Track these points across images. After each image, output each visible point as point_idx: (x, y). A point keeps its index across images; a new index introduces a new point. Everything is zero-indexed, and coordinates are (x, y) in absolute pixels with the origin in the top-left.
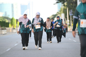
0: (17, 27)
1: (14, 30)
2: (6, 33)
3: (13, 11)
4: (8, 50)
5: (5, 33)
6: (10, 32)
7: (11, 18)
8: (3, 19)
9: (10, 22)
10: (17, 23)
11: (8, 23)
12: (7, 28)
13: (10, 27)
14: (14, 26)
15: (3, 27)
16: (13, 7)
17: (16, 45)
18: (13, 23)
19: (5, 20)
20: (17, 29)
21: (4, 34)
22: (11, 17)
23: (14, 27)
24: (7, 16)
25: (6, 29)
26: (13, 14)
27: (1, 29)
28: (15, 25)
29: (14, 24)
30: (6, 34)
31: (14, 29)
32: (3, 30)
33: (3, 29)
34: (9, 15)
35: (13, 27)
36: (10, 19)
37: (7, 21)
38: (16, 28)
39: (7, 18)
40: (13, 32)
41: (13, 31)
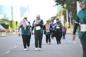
0: (16, 29)
1: (14, 32)
2: (6, 35)
3: (12, 14)
4: (7, 52)
6: (9, 35)
7: (11, 20)
8: (3, 21)
9: (9, 24)
10: (16, 25)
14: (14, 28)
16: (13, 10)
17: (15, 47)
18: (12, 25)
19: (5, 23)
21: (3, 37)
24: (6, 18)
26: (12, 16)
28: (14, 27)
29: (14, 26)
30: (5, 36)
31: (14, 31)
32: (2, 33)
34: (8, 18)
35: (12, 29)
36: (9, 21)
37: (7, 23)
38: (15, 30)
39: (7, 21)
40: (12, 35)
41: (12, 33)
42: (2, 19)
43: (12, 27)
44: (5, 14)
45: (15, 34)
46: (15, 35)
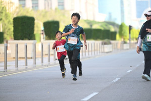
0: (129, 40)
1: (125, 45)
2: (111, 50)
3: (122, 12)
5: (109, 51)
6: (118, 49)
7: (120, 24)
8: (106, 25)
9: (118, 30)
10: (130, 33)
11: (115, 33)
12: (112, 42)
13: (118, 40)
14: (125, 38)
15: (106, 41)
16: (123, 5)
17: (129, 71)
18: (123, 32)
19: (110, 28)
20: (130, 43)
21: (107, 53)
22: (119, 22)
23: (124, 39)
24: (112, 21)
25: (110, 43)
26: (123, 16)
27: (102, 44)
28: (126, 36)
29: (125, 34)
30: (111, 52)
31: (125, 43)
32: (105, 46)
33: (105, 44)
34: (116, 19)
35: (122, 40)
36: (117, 26)
37: (112, 29)
38: (128, 42)
39: (113, 24)
40: (123, 49)
41: (123, 46)
42: (105, 22)
43: (121, 35)
44: (110, 14)
45: (128, 47)
46: (128, 49)
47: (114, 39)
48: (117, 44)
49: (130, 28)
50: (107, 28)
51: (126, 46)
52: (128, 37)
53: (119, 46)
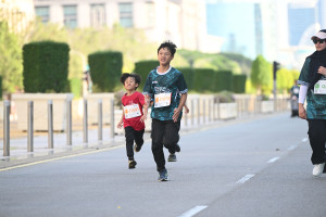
0: (274, 92)
1: (264, 103)
2: (234, 114)
3: (259, 32)
4: (243, 180)
5: (230, 115)
6: (249, 113)
7: (253, 57)
8: (224, 61)
9: (248, 71)
10: (275, 77)
11: (242, 78)
12: (237, 96)
13: (250, 94)
14: (264, 87)
15: (223, 94)
16: (260, 17)
18: (260, 76)
19: (231, 67)
20: (275, 100)
21: (226, 120)
22: (251, 55)
23: (263, 91)
24: (236, 51)
25: (233, 100)
26: (259, 42)
27: (215, 101)
28: (266, 85)
29: (264, 81)
30: (234, 118)
31: (264, 98)
32: (222, 105)
33: (222, 101)
34: (244, 48)
35: (259, 92)
36: (248, 62)
37: (237, 70)
38: (271, 96)
39: (239, 59)
40: (260, 112)
41: (260, 106)
42: (221, 54)
43: (257, 82)
44: (232, 36)
45: (272, 109)
46: (270, 113)
47: (242, 90)
48: (247, 101)
49: (276, 66)
50: (225, 67)
51: (266, 106)
52: (271, 86)
53: (252, 105)
